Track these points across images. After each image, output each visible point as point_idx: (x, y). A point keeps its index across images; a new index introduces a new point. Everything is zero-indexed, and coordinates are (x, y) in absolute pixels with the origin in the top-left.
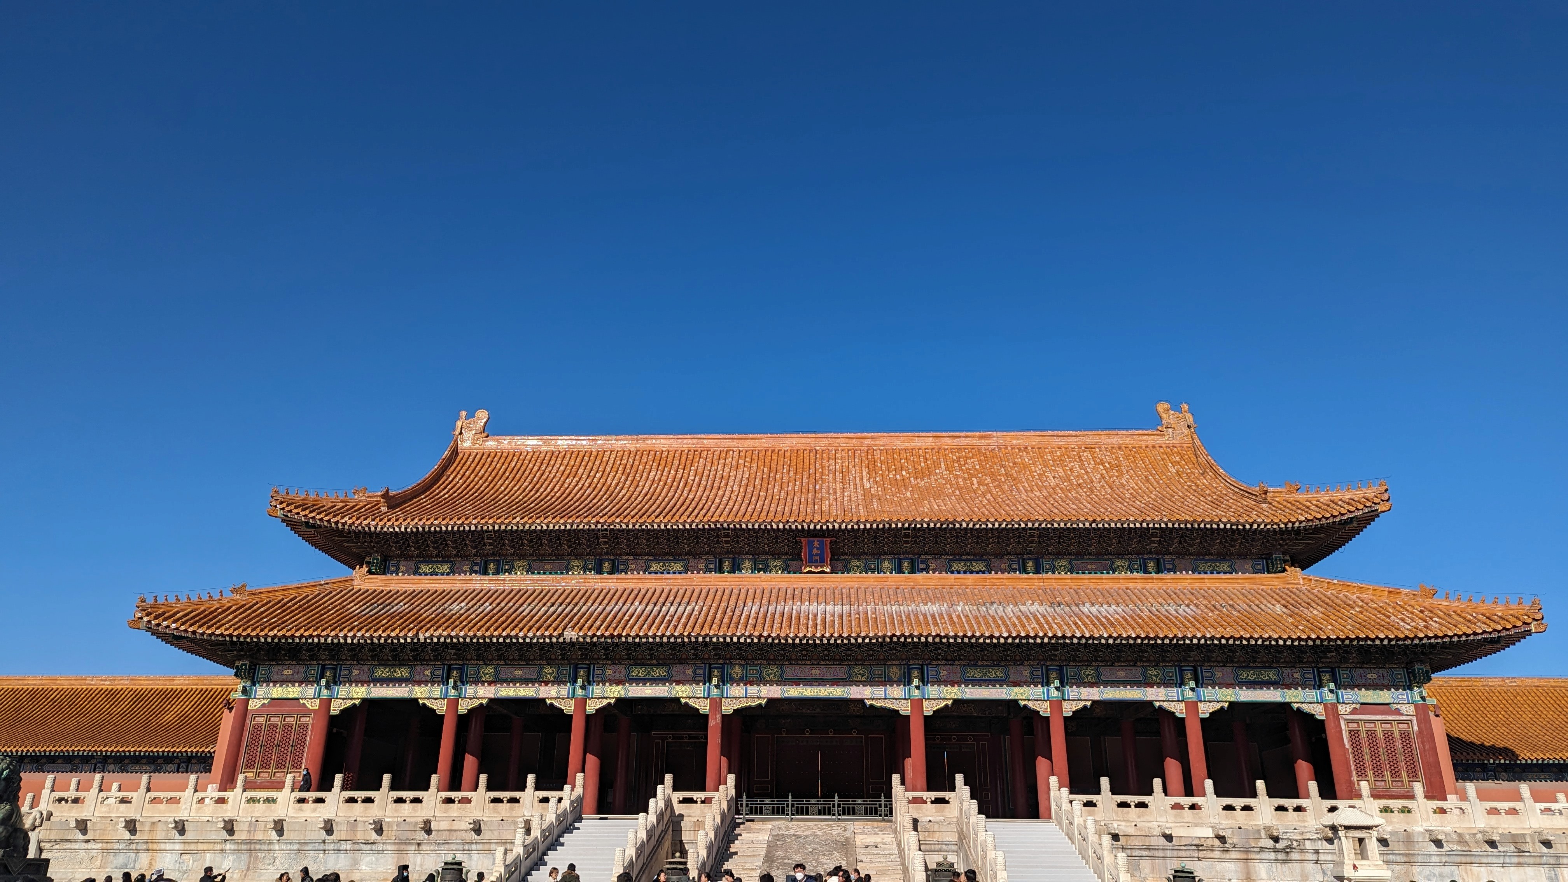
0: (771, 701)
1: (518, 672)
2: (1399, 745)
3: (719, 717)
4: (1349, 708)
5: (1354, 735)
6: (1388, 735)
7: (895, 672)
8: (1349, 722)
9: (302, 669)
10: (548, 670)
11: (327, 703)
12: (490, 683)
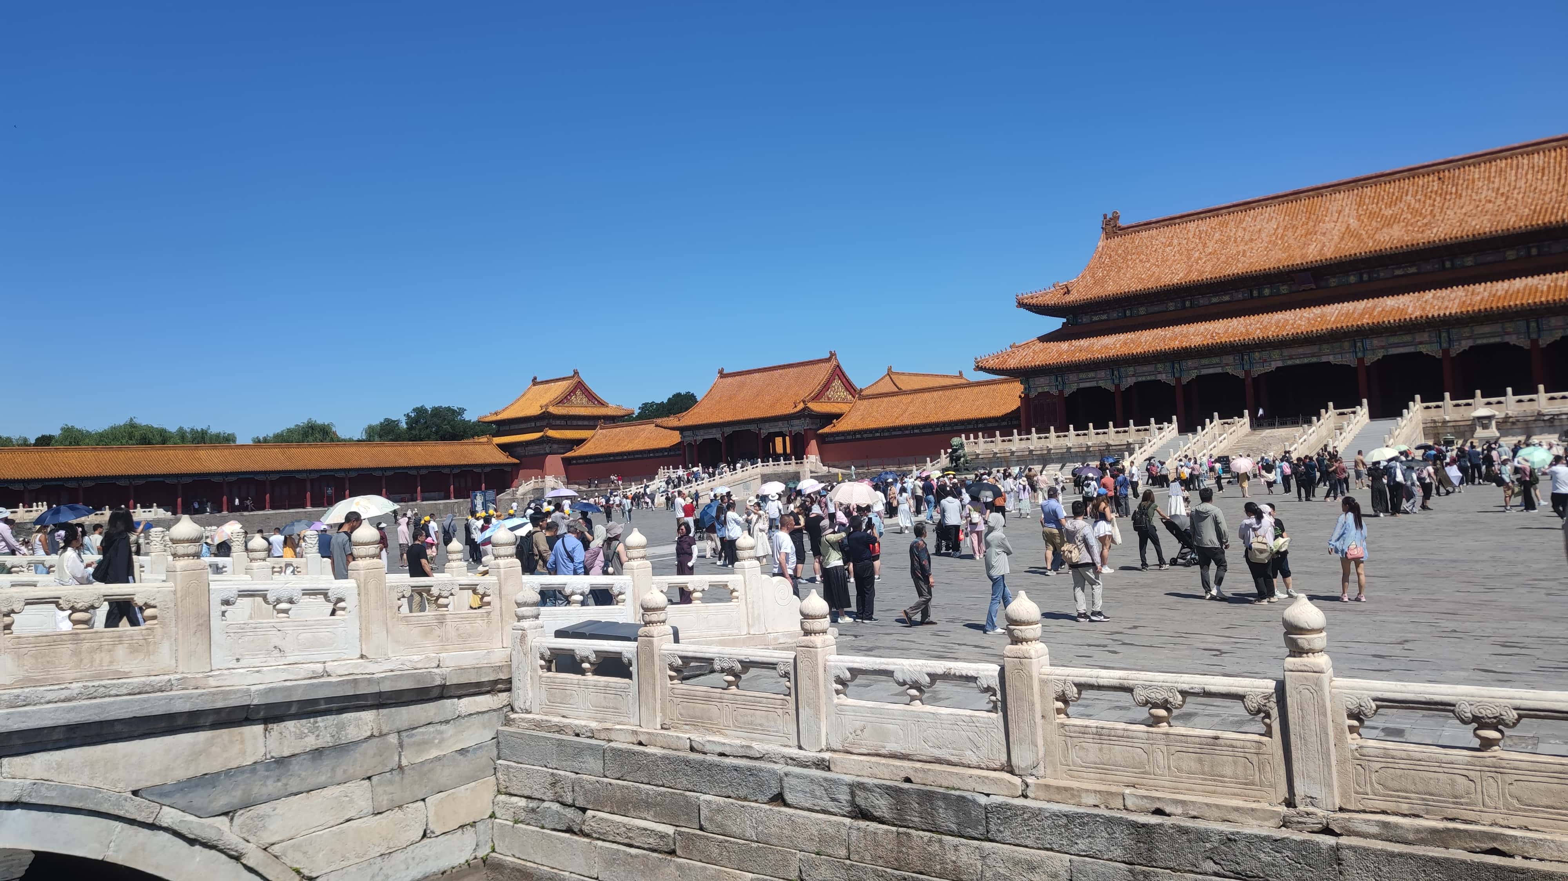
0: (1277, 368)
1: (1145, 369)
3: (1250, 379)
7: (1346, 345)
9: (1048, 378)
10: (1159, 366)
11: (1061, 392)
12: (1133, 375)
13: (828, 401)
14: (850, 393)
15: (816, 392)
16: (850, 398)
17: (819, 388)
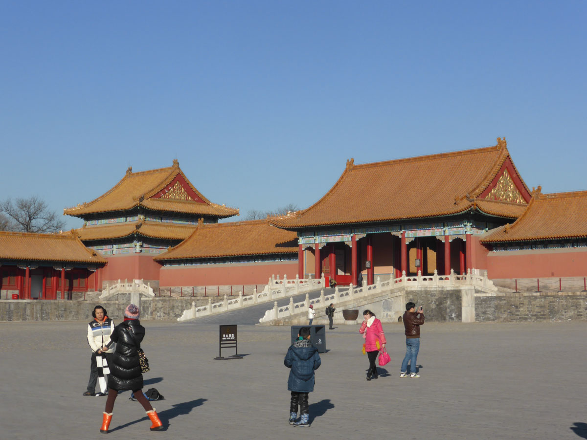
13: (496, 199)
14: (521, 192)
15: (482, 187)
16: (520, 200)
17: (486, 183)
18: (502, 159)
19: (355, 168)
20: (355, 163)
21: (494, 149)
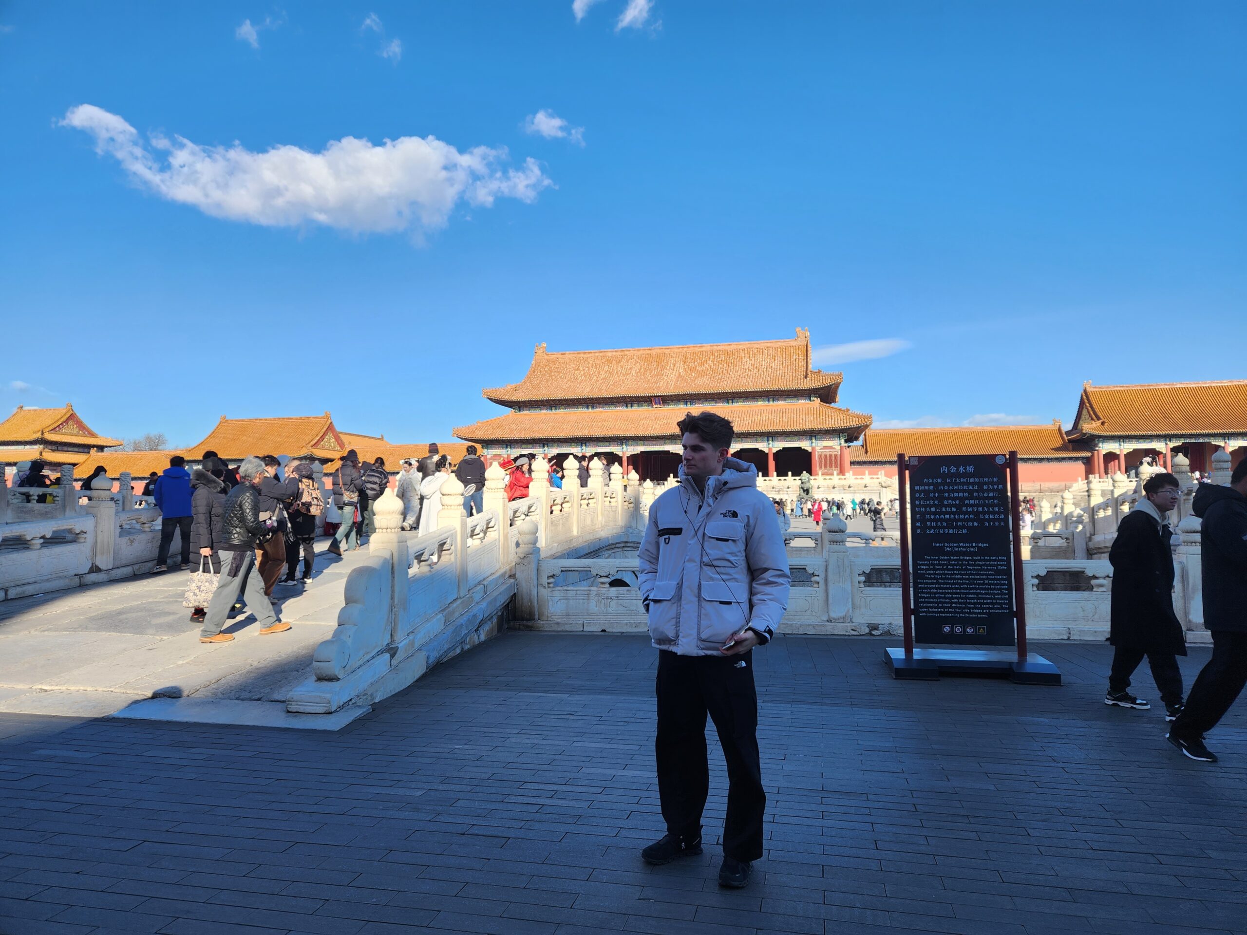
0: (641, 452)
2: (833, 458)
3: (625, 456)
4: (819, 448)
5: (820, 456)
6: (831, 456)
8: (819, 452)
9: (500, 446)
11: (509, 455)
13: (323, 448)
14: (338, 444)
15: (315, 441)
16: (338, 448)
17: (318, 438)
18: (328, 424)
19: (226, 421)
20: (227, 418)
21: (323, 417)
